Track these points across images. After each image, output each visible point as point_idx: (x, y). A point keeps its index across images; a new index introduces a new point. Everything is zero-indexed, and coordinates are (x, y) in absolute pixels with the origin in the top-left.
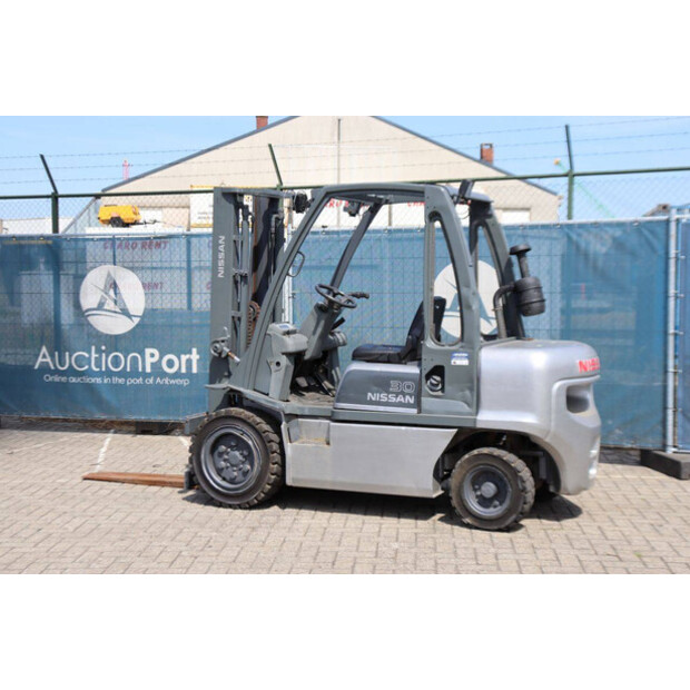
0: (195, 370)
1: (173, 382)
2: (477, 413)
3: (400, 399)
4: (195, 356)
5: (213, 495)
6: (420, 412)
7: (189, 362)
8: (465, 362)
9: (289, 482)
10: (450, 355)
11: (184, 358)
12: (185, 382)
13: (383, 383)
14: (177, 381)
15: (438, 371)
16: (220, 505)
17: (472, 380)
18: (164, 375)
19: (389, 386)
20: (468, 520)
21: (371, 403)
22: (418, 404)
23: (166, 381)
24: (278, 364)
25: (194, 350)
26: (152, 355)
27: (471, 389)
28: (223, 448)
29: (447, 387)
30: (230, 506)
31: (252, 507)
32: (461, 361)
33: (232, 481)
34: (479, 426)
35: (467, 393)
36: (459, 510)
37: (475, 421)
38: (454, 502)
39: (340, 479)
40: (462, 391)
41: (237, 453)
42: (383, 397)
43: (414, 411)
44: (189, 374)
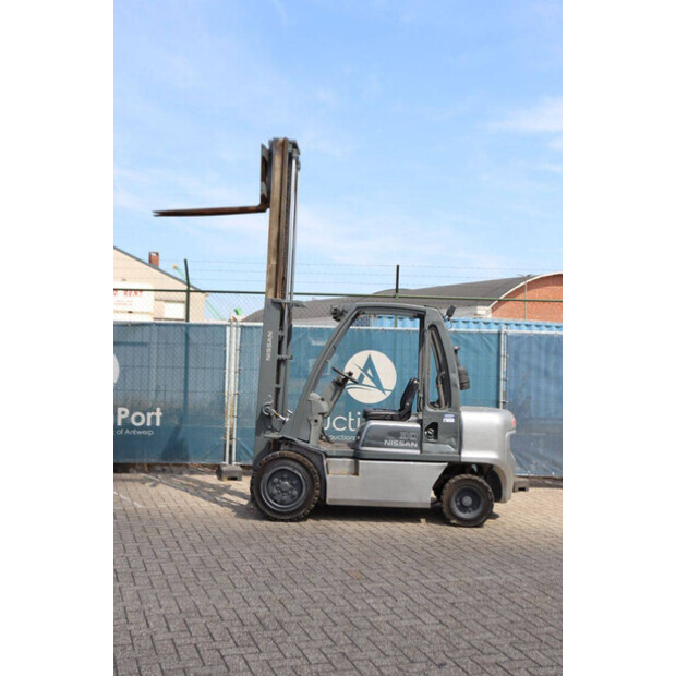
0: (158, 424)
1: (139, 433)
2: (460, 453)
3: (407, 444)
4: (159, 414)
5: (269, 513)
6: (421, 452)
7: (154, 418)
8: (452, 420)
9: (328, 502)
10: (442, 415)
11: (150, 415)
12: (150, 433)
13: (396, 434)
14: (143, 432)
15: (434, 426)
16: (275, 520)
17: (457, 432)
18: (132, 427)
19: (400, 435)
20: (454, 521)
21: (387, 447)
22: (421, 448)
23: (134, 432)
24: (316, 421)
25: (158, 409)
26: (123, 413)
27: (455, 438)
28: (276, 480)
29: (440, 437)
30: (283, 521)
31: (298, 520)
32: (449, 419)
33: (282, 503)
34: (463, 460)
35: (453, 440)
36: (448, 516)
37: (460, 458)
38: (445, 511)
39: (366, 498)
40: (449, 438)
41: (287, 483)
42: (395, 443)
43: (418, 452)
44: (153, 427)
